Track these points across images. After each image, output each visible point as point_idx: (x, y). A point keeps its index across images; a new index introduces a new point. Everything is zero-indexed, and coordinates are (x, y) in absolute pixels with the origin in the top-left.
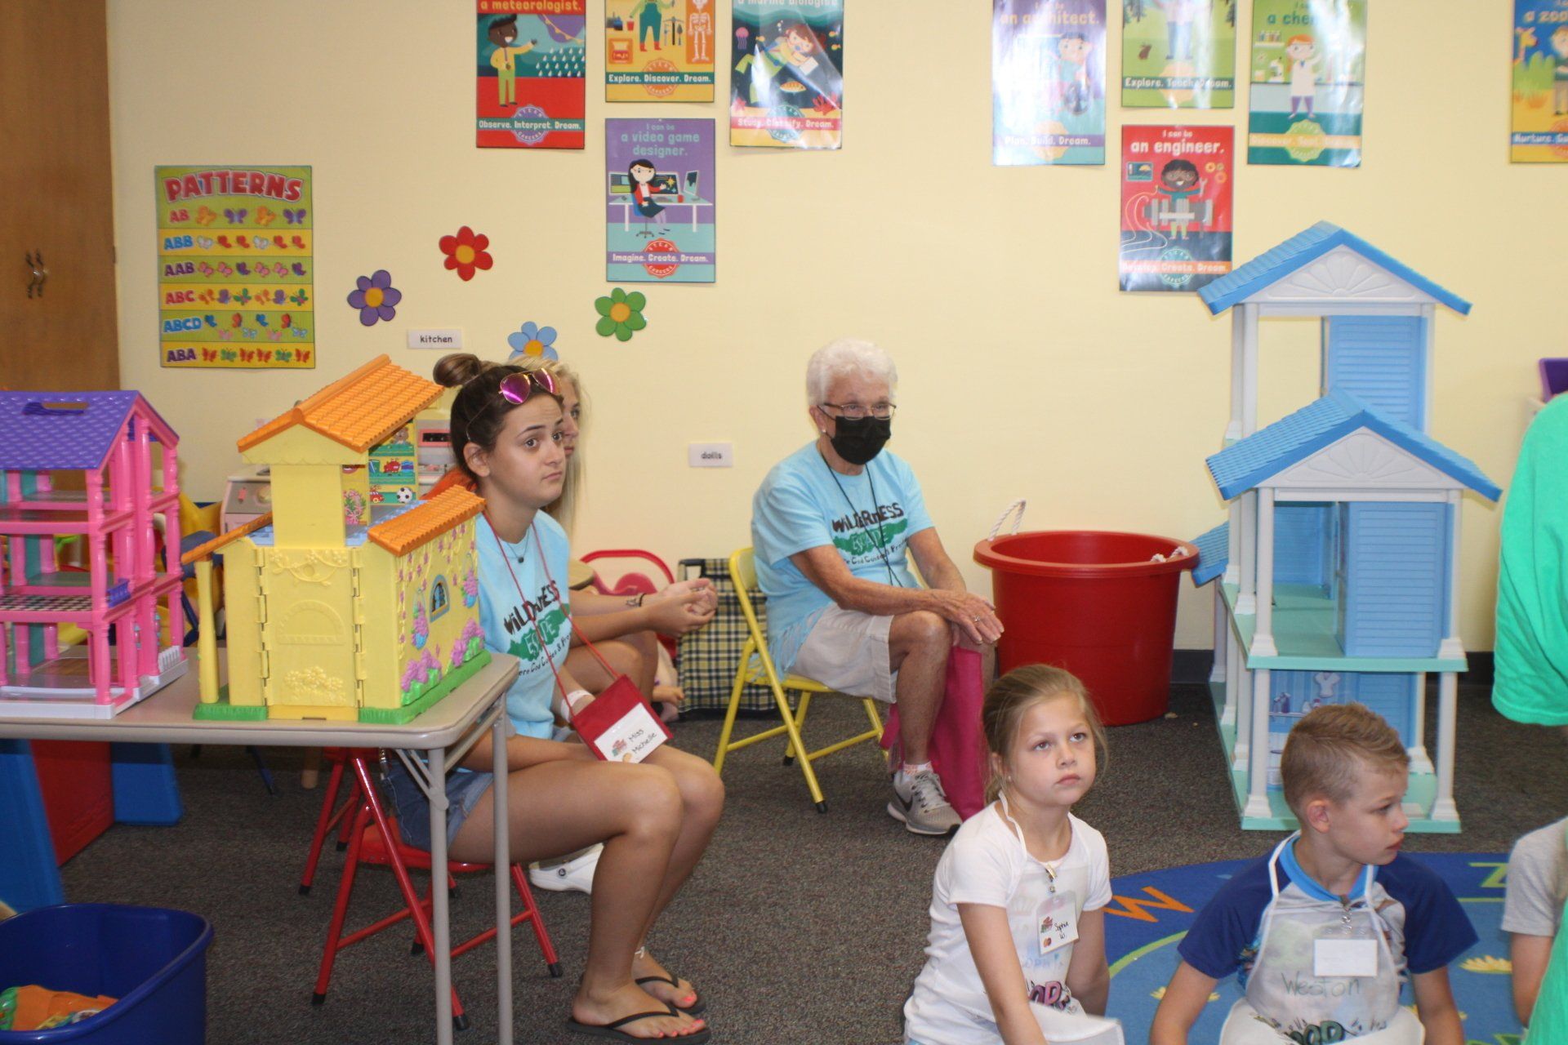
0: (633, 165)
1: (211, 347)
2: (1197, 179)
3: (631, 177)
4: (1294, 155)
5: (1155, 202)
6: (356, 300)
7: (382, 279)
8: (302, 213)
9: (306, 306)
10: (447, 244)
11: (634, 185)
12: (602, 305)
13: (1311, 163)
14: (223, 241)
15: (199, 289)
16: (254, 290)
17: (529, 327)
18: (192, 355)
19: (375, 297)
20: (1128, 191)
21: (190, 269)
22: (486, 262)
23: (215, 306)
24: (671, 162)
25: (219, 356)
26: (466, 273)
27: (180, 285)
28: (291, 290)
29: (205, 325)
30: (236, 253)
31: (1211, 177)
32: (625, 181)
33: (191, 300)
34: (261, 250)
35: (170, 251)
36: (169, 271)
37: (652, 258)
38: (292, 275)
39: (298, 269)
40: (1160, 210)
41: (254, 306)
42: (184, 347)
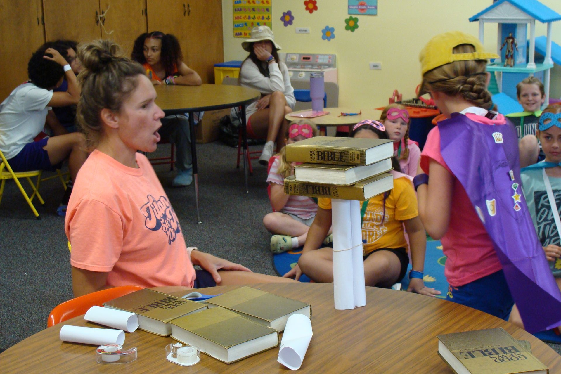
1: (246, 32)
6: (283, 19)
7: (289, 13)
9: (270, 20)
10: (306, 3)
12: (347, 21)
14: (249, 2)
15: (243, 15)
16: (257, 16)
17: (327, 28)
18: (241, 34)
19: (287, 18)
21: (241, 10)
22: (316, 8)
23: (247, 20)
26: (311, 11)
27: (238, 14)
28: (266, 16)
29: (244, 26)
30: (252, 5)
33: (241, 18)
34: (258, 5)
35: (236, 5)
36: (236, 10)
37: (360, 7)
38: (266, 12)
39: (268, 10)
41: (256, 20)
42: (240, 32)
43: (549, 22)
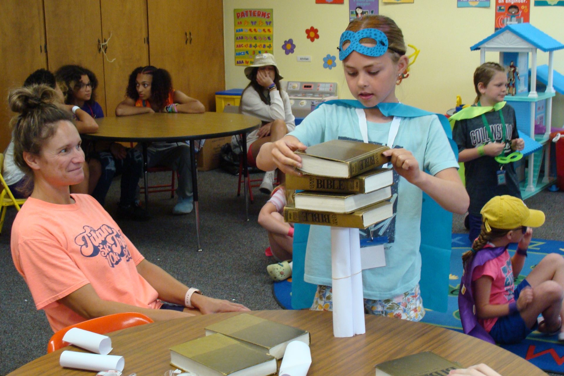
0: (357, 8)
1: (248, 60)
2: (519, 11)
3: (356, 12)
4: (549, 3)
5: (505, 19)
6: (284, 47)
7: (290, 41)
8: (270, 22)
9: (271, 49)
10: (308, 31)
11: (357, 14)
13: (555, 5)
14: (250, 30)
15: (244, 44)
16: (258, 44)
17: (328, 56)
18: (243, 62)
19: (289, 47)
20: (497, 15)
21: (242, 38)
22: (317, 37)
23: (248, 48)
24: (366, 7)
25: (249, 62)
26: (312, 40)
27: (240, 42)
28: (267, 44)
29: (246, 54)
30: (254, 33)
31: (523, 10)
32: (355, 13)
33: (242, 47)
34: (260, 33)
35: (237, 33)
36: (237, 38)
38: (268, 40)
39: (269, 38)
40: (507, 21)
41: (258, 49)
42: (241, 60)
43: (551, 50)
